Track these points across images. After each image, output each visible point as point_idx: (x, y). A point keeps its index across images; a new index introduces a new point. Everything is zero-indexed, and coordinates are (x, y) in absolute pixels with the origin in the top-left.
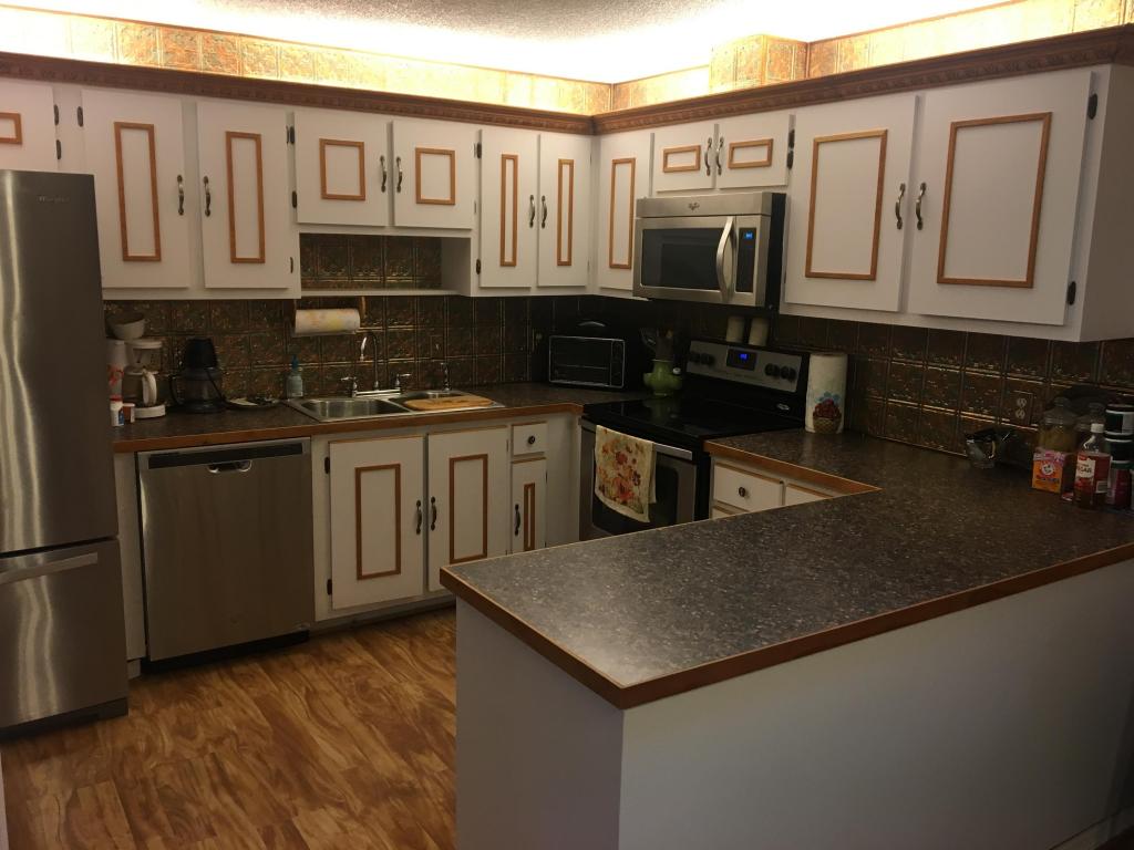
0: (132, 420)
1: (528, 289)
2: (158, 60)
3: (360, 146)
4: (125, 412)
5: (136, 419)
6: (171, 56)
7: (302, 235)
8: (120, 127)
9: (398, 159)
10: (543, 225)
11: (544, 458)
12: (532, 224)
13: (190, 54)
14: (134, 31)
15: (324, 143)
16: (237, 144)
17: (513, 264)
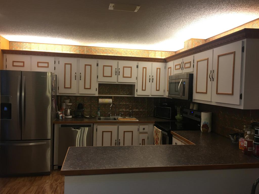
0: (64, 118)
1: (149, 95)
2: (77, 52)
3: (111, 66)
4: (62, 116)
5: (65, 118)
6: (80, 51)
7: (99, 84)
8: (65, 64)
9: (119, 69)
10: (153, 82)
11: (147, 133)
12: (150, 82)
13: (83, 51)
14: (73, 47)
15: (104, 66)
16: (87, 67)
17: (145, 90)
